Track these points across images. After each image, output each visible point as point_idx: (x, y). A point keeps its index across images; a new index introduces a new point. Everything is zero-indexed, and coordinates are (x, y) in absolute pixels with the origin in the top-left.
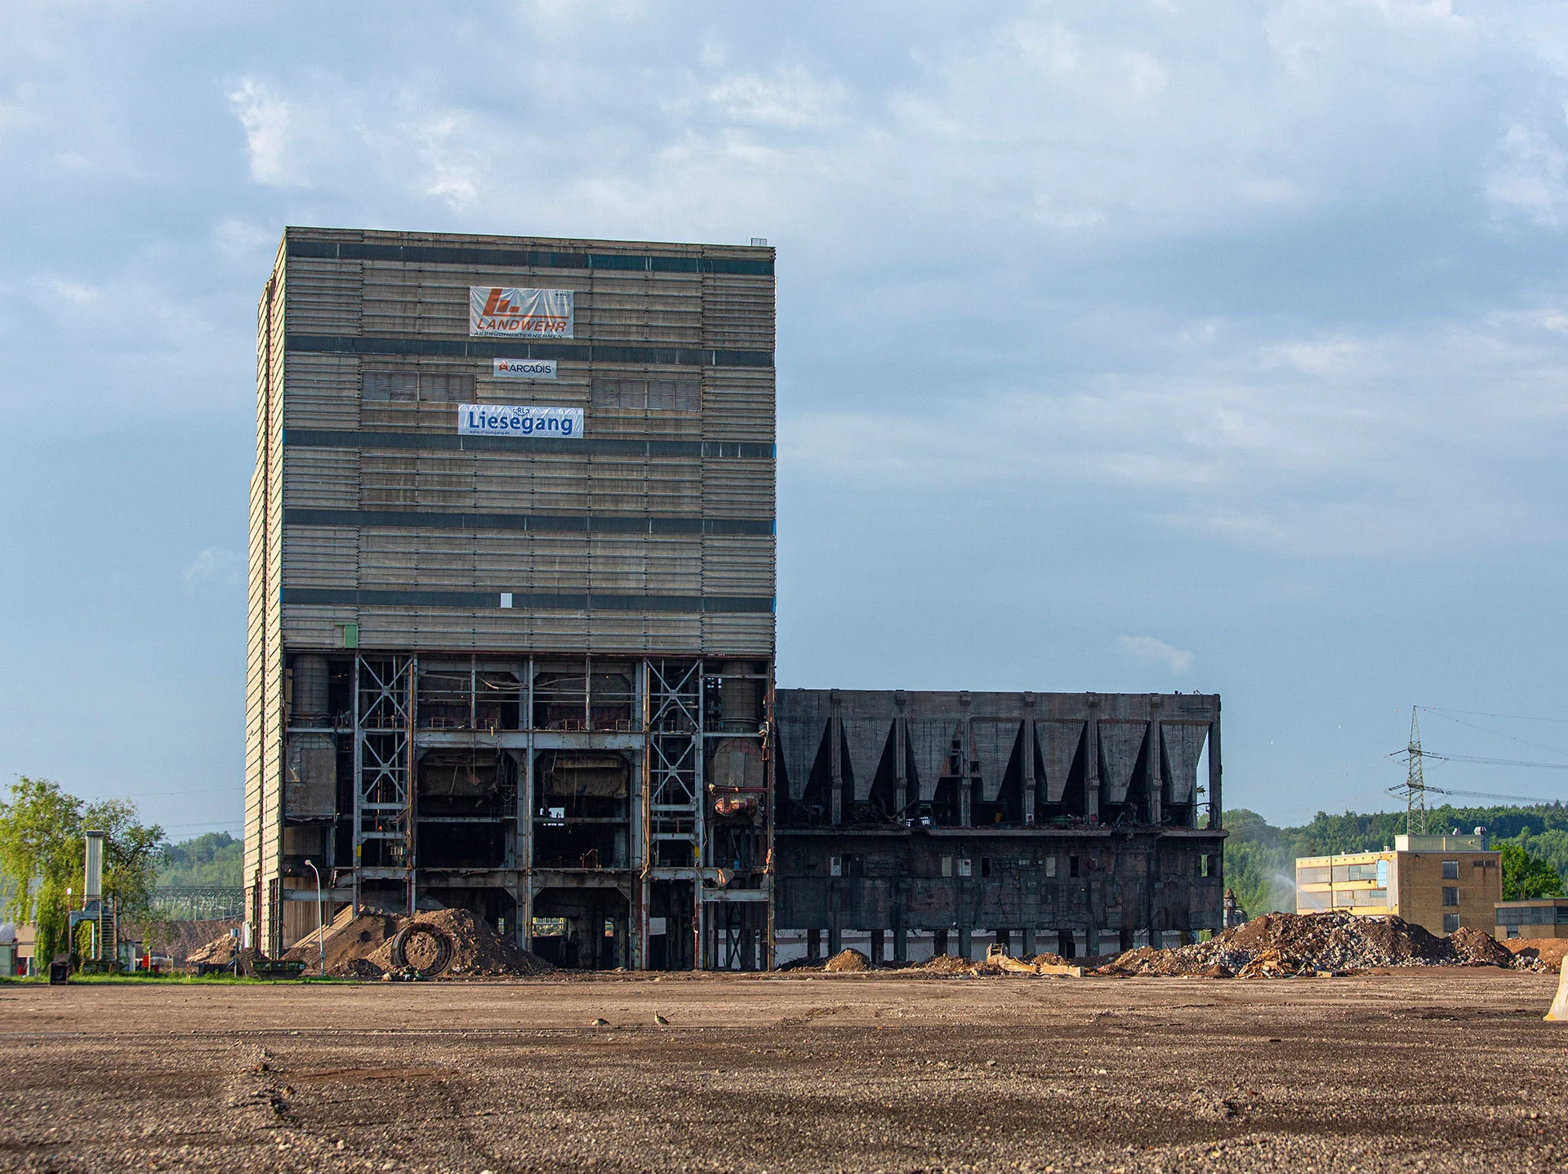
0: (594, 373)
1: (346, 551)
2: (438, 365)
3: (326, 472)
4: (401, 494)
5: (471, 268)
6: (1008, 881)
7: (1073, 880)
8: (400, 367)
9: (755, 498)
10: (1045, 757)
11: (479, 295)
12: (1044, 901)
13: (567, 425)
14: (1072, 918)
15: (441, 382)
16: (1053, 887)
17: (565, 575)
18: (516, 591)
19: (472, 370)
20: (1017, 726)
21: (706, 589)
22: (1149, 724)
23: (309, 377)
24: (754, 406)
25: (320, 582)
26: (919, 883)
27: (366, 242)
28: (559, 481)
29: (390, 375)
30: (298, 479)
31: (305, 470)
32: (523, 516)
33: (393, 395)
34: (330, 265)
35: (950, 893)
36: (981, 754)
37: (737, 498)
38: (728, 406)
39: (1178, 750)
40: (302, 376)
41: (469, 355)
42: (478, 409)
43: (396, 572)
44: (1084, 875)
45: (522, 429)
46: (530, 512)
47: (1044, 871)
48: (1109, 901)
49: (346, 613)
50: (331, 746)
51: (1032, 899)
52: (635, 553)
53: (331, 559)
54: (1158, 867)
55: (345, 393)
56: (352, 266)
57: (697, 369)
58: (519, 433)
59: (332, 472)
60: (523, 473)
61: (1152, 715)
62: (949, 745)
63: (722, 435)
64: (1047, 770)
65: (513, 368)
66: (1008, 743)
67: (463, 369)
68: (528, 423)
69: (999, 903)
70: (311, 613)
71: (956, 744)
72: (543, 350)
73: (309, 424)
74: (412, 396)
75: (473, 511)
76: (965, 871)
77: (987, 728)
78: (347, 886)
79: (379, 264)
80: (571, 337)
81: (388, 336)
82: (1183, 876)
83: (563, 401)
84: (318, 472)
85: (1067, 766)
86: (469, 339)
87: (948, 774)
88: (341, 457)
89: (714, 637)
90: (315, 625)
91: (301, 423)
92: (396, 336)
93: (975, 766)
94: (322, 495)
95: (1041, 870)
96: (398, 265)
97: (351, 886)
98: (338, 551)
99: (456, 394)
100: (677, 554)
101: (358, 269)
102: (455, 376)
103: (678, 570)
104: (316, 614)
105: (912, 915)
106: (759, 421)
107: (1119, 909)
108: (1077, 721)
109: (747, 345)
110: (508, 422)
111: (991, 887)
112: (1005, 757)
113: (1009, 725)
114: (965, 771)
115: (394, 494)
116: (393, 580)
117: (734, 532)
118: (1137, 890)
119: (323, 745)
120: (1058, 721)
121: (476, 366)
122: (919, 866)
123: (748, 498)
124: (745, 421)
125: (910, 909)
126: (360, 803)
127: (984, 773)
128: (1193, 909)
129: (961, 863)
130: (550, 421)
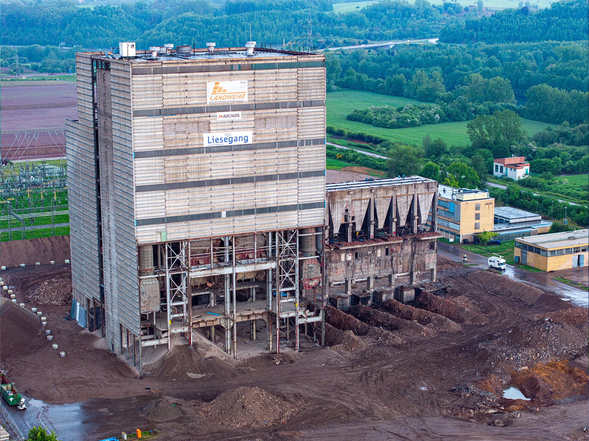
0: (256, 115)
1: (160, 201)
2: (194, 118)
3: (151, 168)
4: (182, 174)
5: (207, 73)
6: (364, 260)
7: (387, 257)
8: (179, 120)
9: (318, 161)
10: (378, 212)
11: (210, 86)
12: (376, 266)
13: (246, 138)
14: (385, 271)
15: (196, 125)
16: (379, 261)
17: (247, 201)
18: (227, 210)
19: (208, 118)
20: (368, 201)
21: (299, 201)
22: (414, 195)
23: (142, 128)
24: (317, 123)
25: (150, 215)
26: (333, 265)
27: (164, 66)
28: (243, 163)
29: (175, 124)
30: (140, 172)
31: (143, 168)
32: (229, 179)
33: (177, 133)
34: (149, 78)
35: (344, 267)
36: (355, 213)
37: (311, 162)
38: (308, 124)
39: (423, 204)
40: (140, 128)
41: (207, 112)
42: (211, 135)
43: (181, 208)
44: (390, 254)
45: (229, 142)
46: (232, 177)
47: (376, 255)
48: (399, 263)
49: (161, 227)
50: (157, 282)
51: (372, 266)
52: (272, 189)
53: (154, 205)
54: (415, 248)
55: (158, 133)
56: (158, 77)
57: (296, 109)
58: (227, 144)
59: (154, 168)
60: (229, 160)
61: (415, 191)
62: (344, 211)
63: (305, 137)
64: (378, 217)
65: (225, 116)
66: (365, 208)
67: (204, 118)
68: (231, 139)
69: (361, 269)
70: (147, 229)
71: (347, 210)
72: (236, 108)
73: (143, 148)
74: (185, 132)
75: (210, 179)
76: (349, 258)
77: (358, 203)
78: (166, 337)
79: (169, 75)
80: (247, 100)
81: (174, 107)
82: (423, 251)
83: (244, 128)
84: (148, 168)
85: (385, 214)
86: (207, 105)
87: (344, 222)
88: (157, 161)
89: (303, 220)
90: (149, 234)
91: (140, 148)
92: (177, 107)
93: (353, 218)
94: (150, 178)
95: (375, 255)
96: (178, 75)
97: (167, 337)
98: (157, 201)
99: (202, 130)
100: (289, 188)
101: (161, 78)
102: (201, 122)
103: (289, 194)
104: (150, 229)
105: (330, 277)
106: (319, 129)
107: (402, 266)
108: (389, 197)
109: (315, 97)
110: (223, 139)
111: (358, 263)
112: (364, 213)
113: (366, 201)
114: (350, 221)
115: (179, 175)
116: (179, 211)
117: (310, 176)
118: (408, 258)
119: (154, 282)
120: (382, 197)
121: (210, 116)
122: (333, 258)
123: (315, 162)
124: (314, 130)
125: (330, 275)
126: (170, 303)
127: (357, 220)
128: (426, 263)
129: (348, 255)
130: (239, 137)
